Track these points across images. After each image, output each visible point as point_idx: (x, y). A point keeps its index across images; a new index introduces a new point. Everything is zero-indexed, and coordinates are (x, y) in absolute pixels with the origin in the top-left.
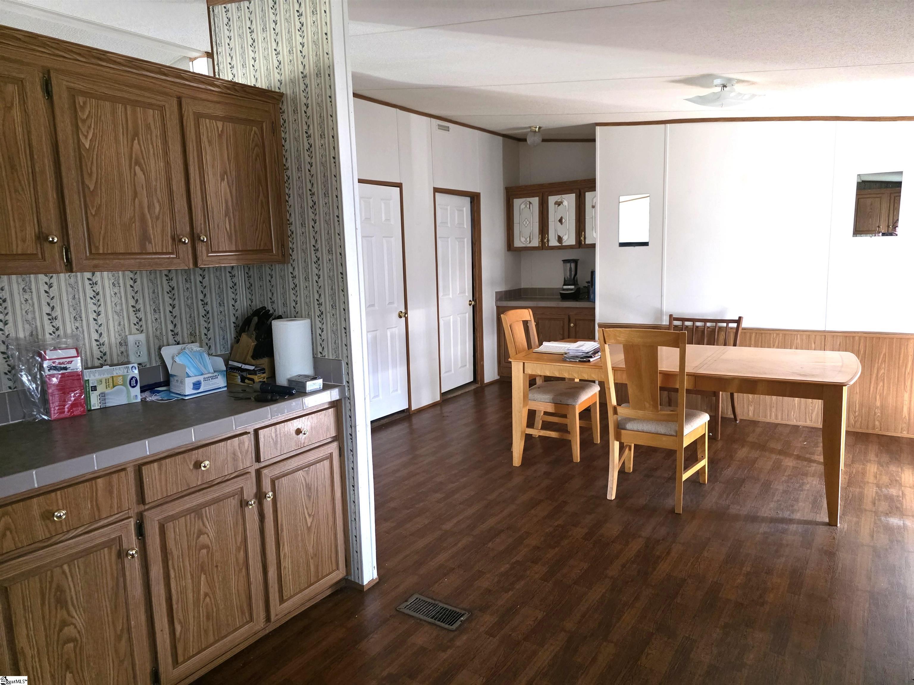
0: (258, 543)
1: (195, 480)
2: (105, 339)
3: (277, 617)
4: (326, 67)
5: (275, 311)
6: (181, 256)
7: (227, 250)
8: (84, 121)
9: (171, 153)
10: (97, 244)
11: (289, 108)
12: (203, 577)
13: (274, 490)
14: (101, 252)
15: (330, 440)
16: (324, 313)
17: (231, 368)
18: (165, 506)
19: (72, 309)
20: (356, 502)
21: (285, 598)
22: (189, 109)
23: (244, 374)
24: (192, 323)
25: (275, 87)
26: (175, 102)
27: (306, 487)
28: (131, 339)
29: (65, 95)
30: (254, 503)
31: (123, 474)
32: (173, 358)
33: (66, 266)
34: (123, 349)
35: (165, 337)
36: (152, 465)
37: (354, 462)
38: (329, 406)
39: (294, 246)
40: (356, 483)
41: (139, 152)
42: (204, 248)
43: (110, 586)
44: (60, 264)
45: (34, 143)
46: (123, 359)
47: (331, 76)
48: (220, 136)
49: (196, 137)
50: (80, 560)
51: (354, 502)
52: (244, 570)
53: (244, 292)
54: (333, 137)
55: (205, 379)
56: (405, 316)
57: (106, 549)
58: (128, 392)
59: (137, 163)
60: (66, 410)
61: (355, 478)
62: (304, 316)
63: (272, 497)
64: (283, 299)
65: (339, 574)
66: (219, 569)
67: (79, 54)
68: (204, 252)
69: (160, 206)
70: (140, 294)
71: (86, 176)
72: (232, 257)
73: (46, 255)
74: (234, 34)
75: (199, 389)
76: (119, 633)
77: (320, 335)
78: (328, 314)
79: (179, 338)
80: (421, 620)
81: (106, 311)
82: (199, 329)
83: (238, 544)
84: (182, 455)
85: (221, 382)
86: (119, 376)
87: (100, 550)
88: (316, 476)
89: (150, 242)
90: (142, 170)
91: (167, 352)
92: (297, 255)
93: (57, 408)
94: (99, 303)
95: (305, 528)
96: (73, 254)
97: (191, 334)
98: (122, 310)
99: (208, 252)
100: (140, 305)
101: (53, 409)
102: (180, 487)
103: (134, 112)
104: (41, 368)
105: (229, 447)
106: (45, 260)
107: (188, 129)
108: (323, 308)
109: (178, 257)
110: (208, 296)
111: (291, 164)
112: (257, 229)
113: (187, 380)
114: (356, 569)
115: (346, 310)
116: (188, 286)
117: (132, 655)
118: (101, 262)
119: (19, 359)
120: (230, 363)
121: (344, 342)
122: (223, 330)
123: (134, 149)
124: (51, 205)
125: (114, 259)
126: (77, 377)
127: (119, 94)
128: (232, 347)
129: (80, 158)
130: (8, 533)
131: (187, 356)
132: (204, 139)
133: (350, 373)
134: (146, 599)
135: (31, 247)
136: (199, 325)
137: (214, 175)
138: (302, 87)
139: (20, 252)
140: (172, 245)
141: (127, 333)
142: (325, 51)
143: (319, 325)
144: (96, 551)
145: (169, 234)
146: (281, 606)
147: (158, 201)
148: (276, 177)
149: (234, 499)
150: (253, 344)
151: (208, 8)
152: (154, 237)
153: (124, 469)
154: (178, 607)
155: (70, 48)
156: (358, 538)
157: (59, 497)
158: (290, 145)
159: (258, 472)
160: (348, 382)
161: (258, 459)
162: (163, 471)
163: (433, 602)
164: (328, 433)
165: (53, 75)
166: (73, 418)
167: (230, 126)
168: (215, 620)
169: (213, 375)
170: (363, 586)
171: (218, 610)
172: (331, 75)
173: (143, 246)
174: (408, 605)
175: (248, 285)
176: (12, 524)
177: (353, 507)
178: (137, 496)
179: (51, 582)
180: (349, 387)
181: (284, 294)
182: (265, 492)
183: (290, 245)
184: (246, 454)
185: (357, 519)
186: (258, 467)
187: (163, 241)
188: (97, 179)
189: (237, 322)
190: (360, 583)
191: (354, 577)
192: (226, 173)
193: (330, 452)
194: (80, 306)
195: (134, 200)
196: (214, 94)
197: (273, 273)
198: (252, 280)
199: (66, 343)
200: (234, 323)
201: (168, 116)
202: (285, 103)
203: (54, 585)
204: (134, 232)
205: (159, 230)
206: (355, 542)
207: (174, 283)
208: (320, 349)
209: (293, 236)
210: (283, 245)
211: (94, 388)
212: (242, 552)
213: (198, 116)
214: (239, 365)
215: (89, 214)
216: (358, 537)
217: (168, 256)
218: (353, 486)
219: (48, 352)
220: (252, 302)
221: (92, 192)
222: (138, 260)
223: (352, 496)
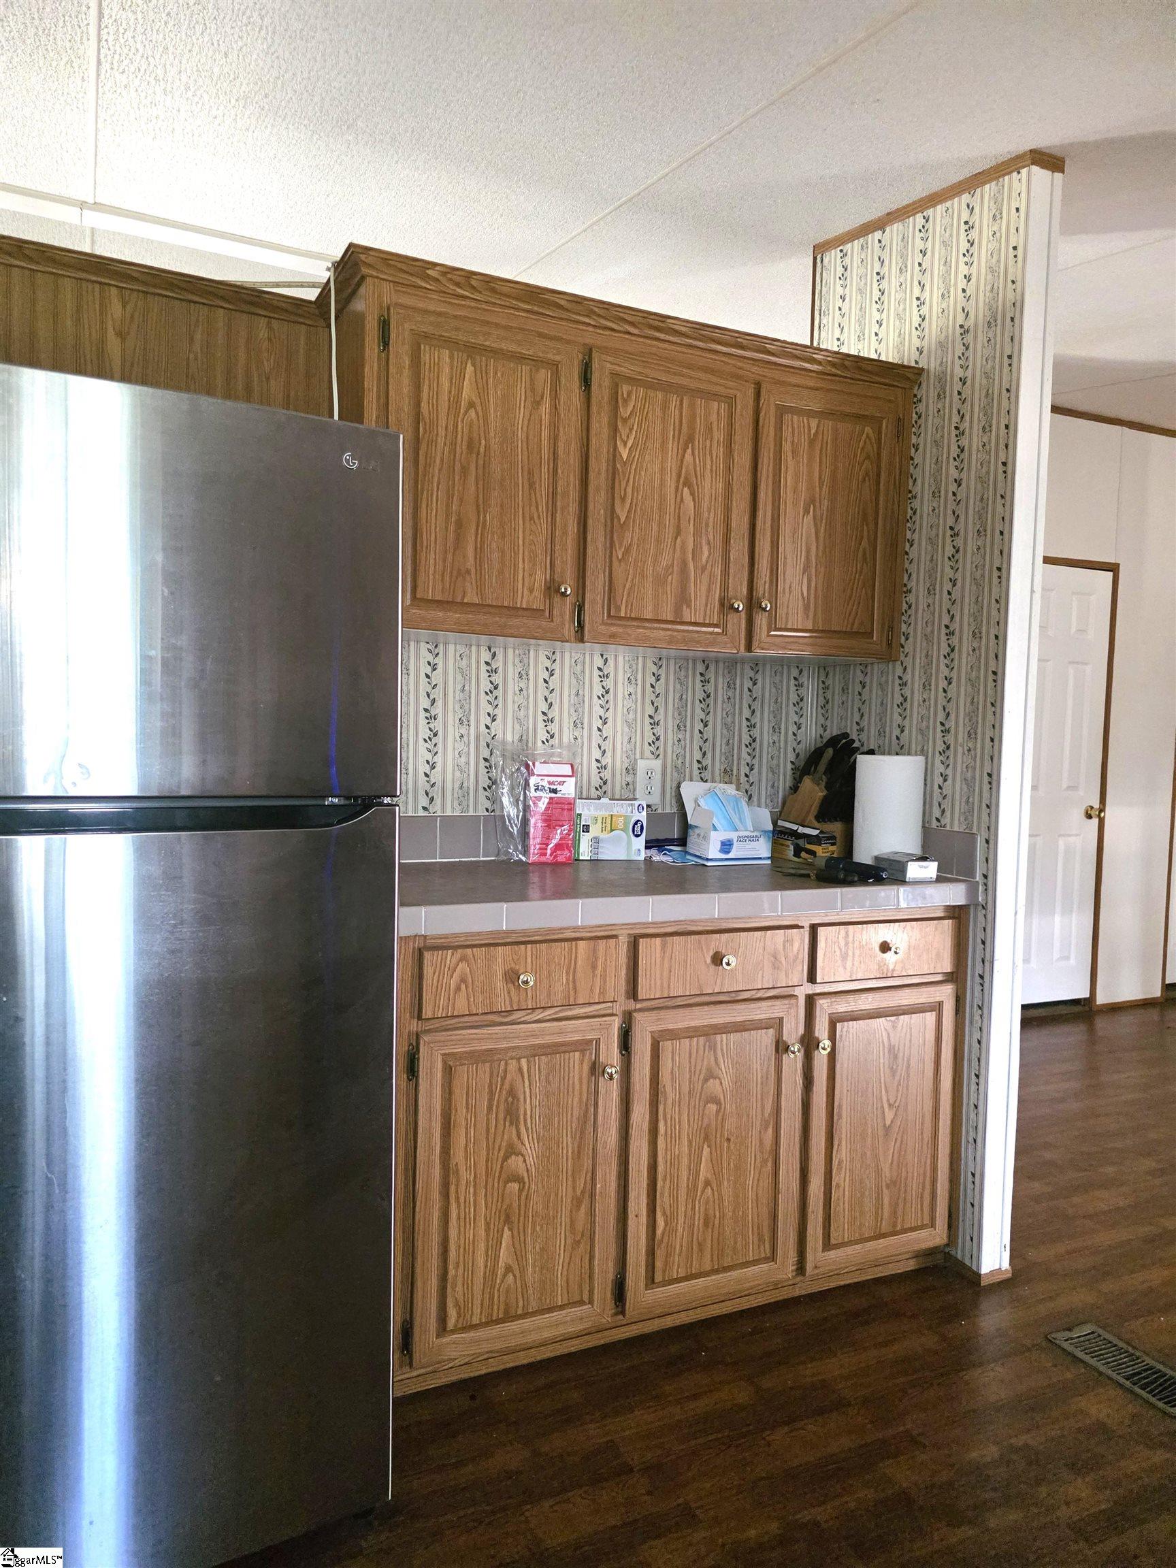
0: (797, 1126)
1: (715, 982)
2: (607, 760)
3: (816, 1271)
4: (1009, 304)
5: (862, 745)
6: (730, 631)
7: (800, 627)
8: (625, 420)
9: (735, 469)
10: (619, 603)
11: (928, 392)
12: (706, 1150)
13: (833, 1037)
14: (623, 614)
15: (939, 978)
16: (952, 746)
17: (781, 832)
18: (663, 1013)
19: (572, 710)
20: (981, 1108)
21: (833, 1241)
22: (770, 402)
23: (801, 842)
24: (728, 756)
25: (909, 361)
26: (751, 392)
27: (890, 1050)
28: (642, 765)
29: (606, 382)
30: (799, 1051)
31: (612, 942)
32: (696, 801)
33: (577, 632)
34: (629, 779)
35: (687, 770)
36: (653, 939)
37: (984, 1030)
38: (946, 914)
39: (911, 630)
40: (983, 1071)
41: (691, 467)
42: (765, 622)
43: (576, 1113)
44: (569, 629)
45: (561, 452)
46: (627, 794)
47: (1015, 320)
48: (812, 442)
49: (775, 445)
50: (543, 1057)
51: (976, 1107)
52: (770, 1164)
53: (814, 715)
54: (1007, 427)
55: (740, 839)
56: (1099, 816)
57: (577, 1054)
58: (629, 843)
59: (687, 483)
60: (549, 852)
61: (981, 1061)
62: (913, 752)
63: (829, 1050)
64: (879, 723)
65: (936, 1236)
66: (732, 1146)
67: (632, 324)
68: (765, 628)
69: (710, 551)
70: (662, 699)
71: (617, 502)
72: (806, 640)
73: (555, 612)
74: (852, 292)
75: (728, 852)
76: (578, 1193)
77: (940, 787)
78: (960, 750)
79: (707, 775)
80: (1101, 1373)
81: (615, 720)
82: (739, 764)
83: (766, 1115)
84: (697, 937)
85: (762, 849)
86: (621, 816)
87: (569, 1052)
88: (908, 1036)
89: (689, 606)
90: (692, 494)
91: (690, 791)
92: (915, 648)
93: (538, 847)
94: (607, 706)
95: (881, 1125)
96: (587, 615)
97: (725, 772)
98: (635, 720)
99: (769, 630)
100: (660, 717)
101: (532, 847)
102: (688, 988)
103: (692, 406)
104: (527, 784)
105: (768, 943)
106: (552, 621)
107: (765, 430)
108: (950, 739)
109: (724, 632)
110: (758, 713)
111: (922, 488)
112: (850, 598)
113: (713, 833)
114: (968, 1238)
115: (996, 740)
116: (730, 694)
117: (592, 1239)
118: (620, 630)
119: (503, 771)
120: (780, 823)
121: (985, 801)
122: (773, 773)
123: (685, 460)
124: (569, 541)
125: (638, 627)
126: (568, 805)
127: (677, 380)
128: (784, 803)
129: (613, 474)
130: (463, 986)
131: (716, 798)
132: (787, 447)
133: (991, 860)
134: (620, 1156)
135: (536, 599)
136: (739, 759)
137: (795, 504)
138: (959, 349)
139: (524, 606)
140: (719, 613)
141: (638, 756)
142: (1010, 278)
143: (940, 768)
144: (564, 1052)
145: (717, 595)
146: (825, 1254)
147: (709, 543)
148: (893, 512)
149: (766, 1033)
150: (823, 793)
151: (815, 259)
152: (696, 599)
153: (615, 937)
154: (664, 1187)
155: (621, 315)
156: (977, 1178)
157: (529, 953)
158: (925, 458)
159: (811, 1000)
160: (985, 876)
161: (812, 978)
162: (667, 954)
163: (1130, 1349)
164: (939, 965)
165: (595, 355)
166: (556, 865)
167: (828, 424)
168: (716, 1232)
169: (752, 834)
170: (980, 1275)
171: (722, 1217)
172: (1017, 320)
173: (678, 610)
174: (1072, 1339)
175: (822, 701)
176: (469, 976)
177: (972, 1115)
178: (628, 983)
179: (504, 1079)
180: (985, 884)
181: (882, 716)
182: (818, 1039)
183: (904, 627)
184: (794, 961)
185: (978, 1141)
186: (811, 992)
187: (706, 605)
188: (630, 507)
189: (797, 764)
190: (974, 1268)
191: (963, 1251)
192: (813, 501)
193: (938, 999)
194: (584, 708)
195: (676, 539)
196: (812, 377)
197: (868, 680)
198: (829, 695)
199: (560, 755)
200: (792, 762)
201: (738, 410)
202: (924, 386)
203: (507, 1086)
204: (669, 588)
205: (704, 588)
206: (970, 1186)
207: (710, 688)
208: (937, 813)
209: (909, 612)
210: (891, 628)
211: (586, 829)
212: (770, 1131)
213: (782, 411)
214: (795, 827)
215: (614, 559)
216: (977, 1176)
217: (711, 630)
218: (977, 1076)
219: (537, 764)
220: (825, 731)
221: (622, 526)
222: (670, 633)
223: (973, 1095)
